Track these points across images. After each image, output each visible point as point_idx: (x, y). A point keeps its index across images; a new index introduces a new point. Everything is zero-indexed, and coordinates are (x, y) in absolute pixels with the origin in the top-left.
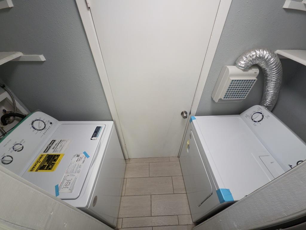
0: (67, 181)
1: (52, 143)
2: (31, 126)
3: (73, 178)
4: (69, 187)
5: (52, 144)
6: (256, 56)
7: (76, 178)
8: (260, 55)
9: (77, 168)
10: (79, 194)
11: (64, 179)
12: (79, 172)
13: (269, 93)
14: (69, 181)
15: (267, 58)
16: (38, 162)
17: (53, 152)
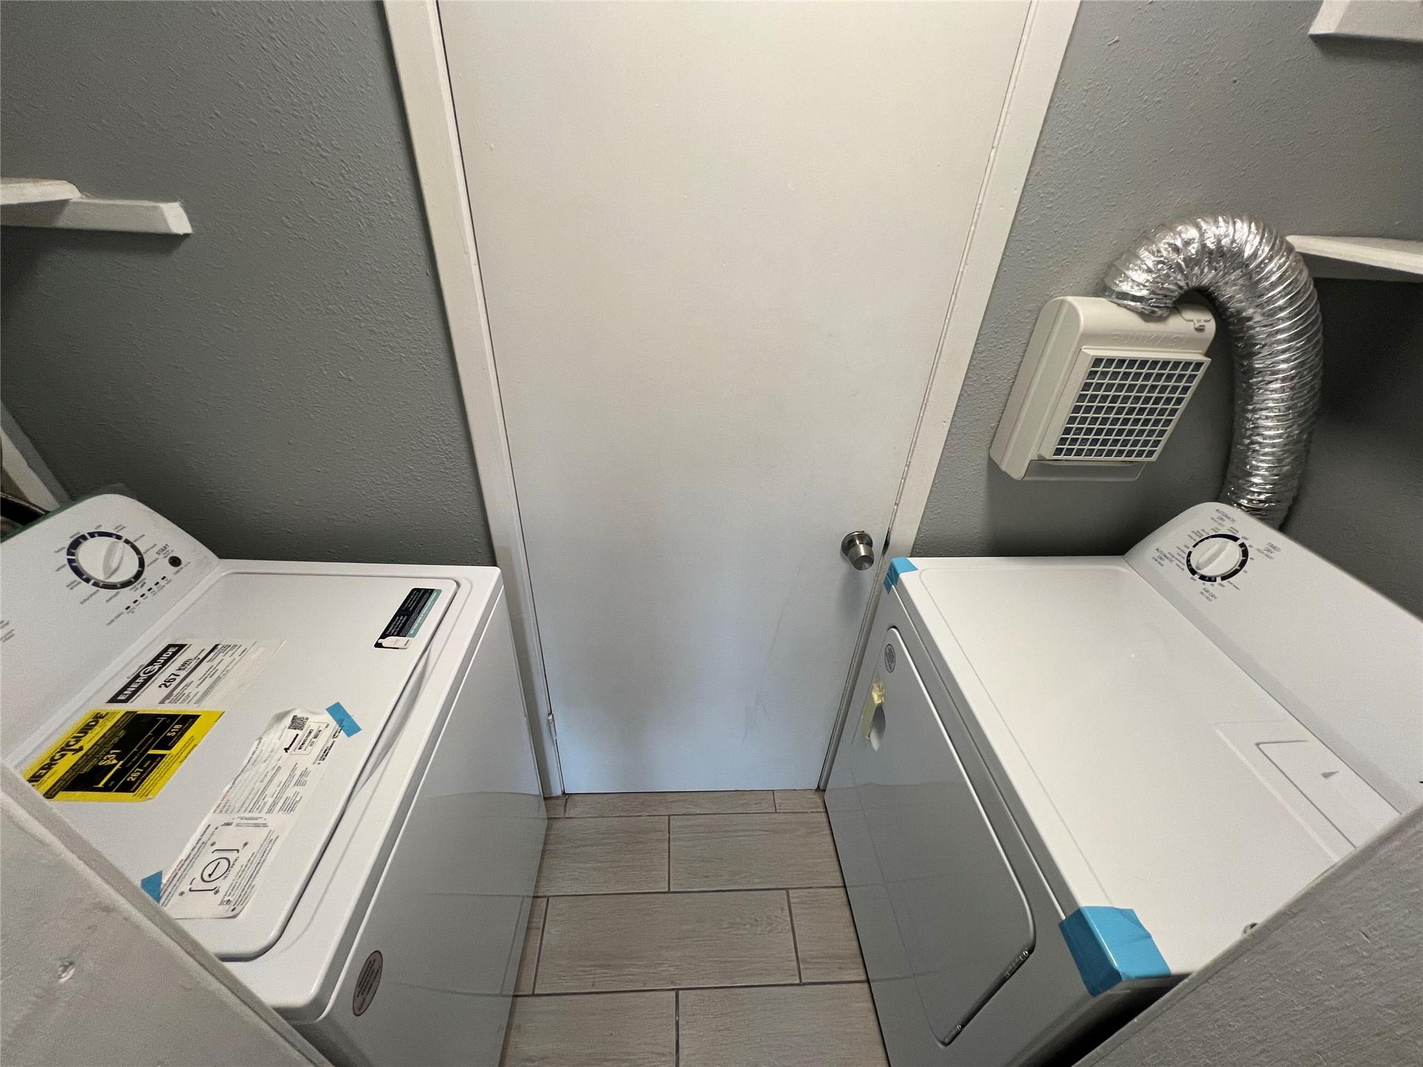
0: (217, 855)
1: (165, 656)
2: (64, 557)
3: (257, 837)
4: (224, 885)
5: (164, 664)
6: (1204, 246)
7: (270, 841)
8: (1219, 241)
9: (285, 786)
10: (273, 934)
11: (200, 845)
12: (290, 807)
13: (1260, 439)
14: (226, 858)
15: (1254, 255)
16: (65, 749)
17: (162, 702)
